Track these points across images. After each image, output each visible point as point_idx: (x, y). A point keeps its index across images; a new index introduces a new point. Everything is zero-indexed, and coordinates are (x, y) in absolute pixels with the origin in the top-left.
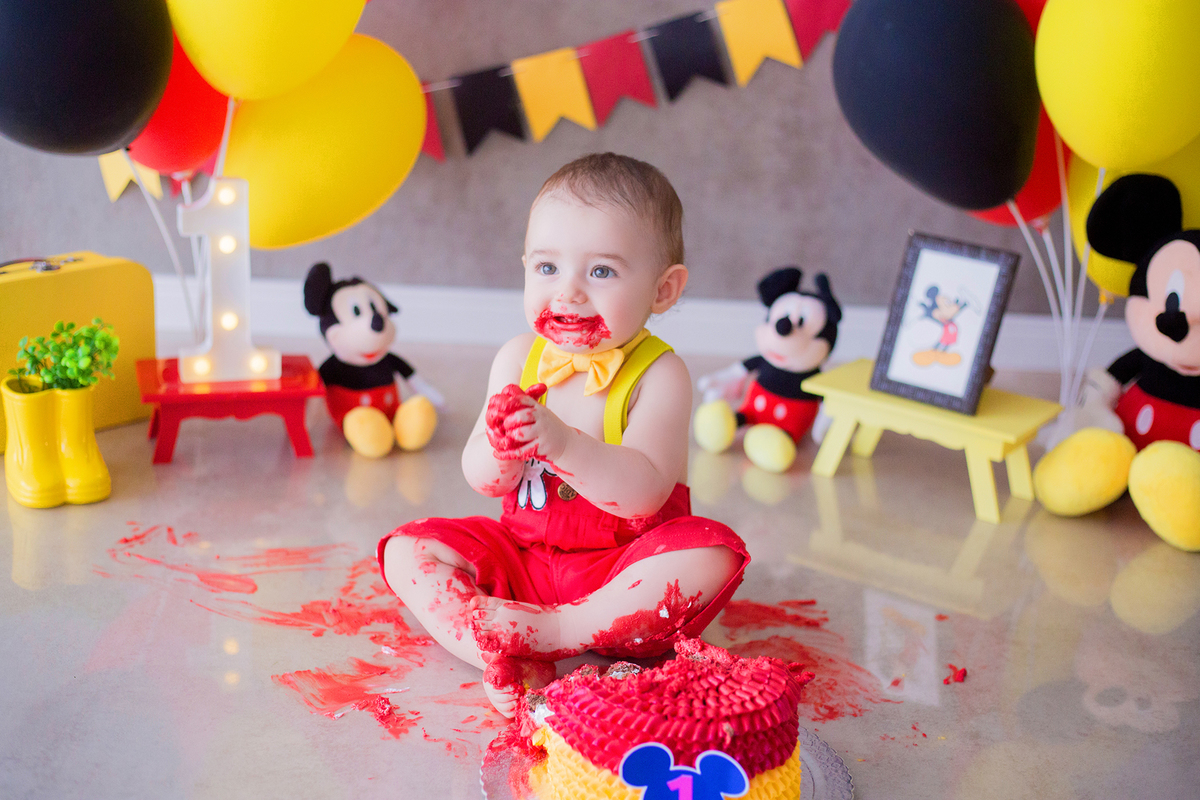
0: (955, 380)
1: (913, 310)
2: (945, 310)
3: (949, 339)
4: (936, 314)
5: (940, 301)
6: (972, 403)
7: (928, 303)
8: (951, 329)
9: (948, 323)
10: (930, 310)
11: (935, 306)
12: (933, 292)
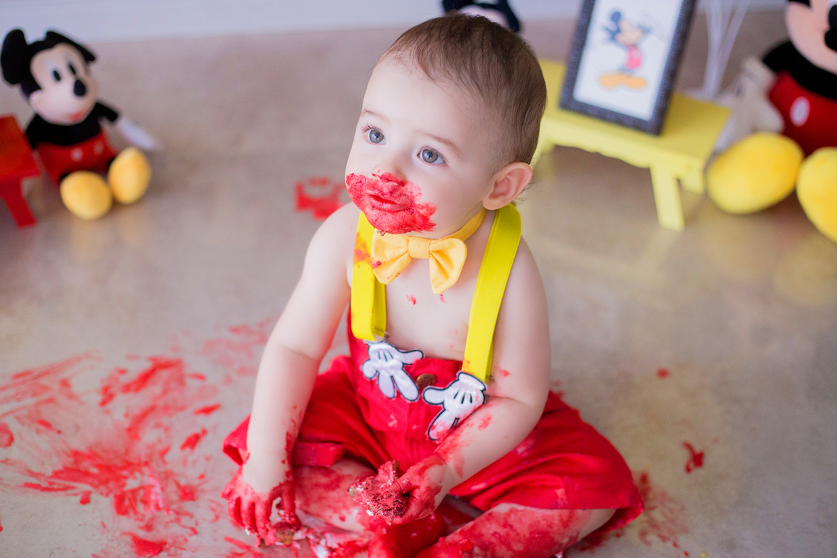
0: (642, 104)
1: (597, 34)
2: (629, 35)
3: (633, 64)
4: (622, 38)
5: (624, 25)
6: (657, 126)
7: (611, 26)
8: (634, 53)
9: (632, 47)
10: (614, 34)
11: (618, 31)
12: (616, 17)
